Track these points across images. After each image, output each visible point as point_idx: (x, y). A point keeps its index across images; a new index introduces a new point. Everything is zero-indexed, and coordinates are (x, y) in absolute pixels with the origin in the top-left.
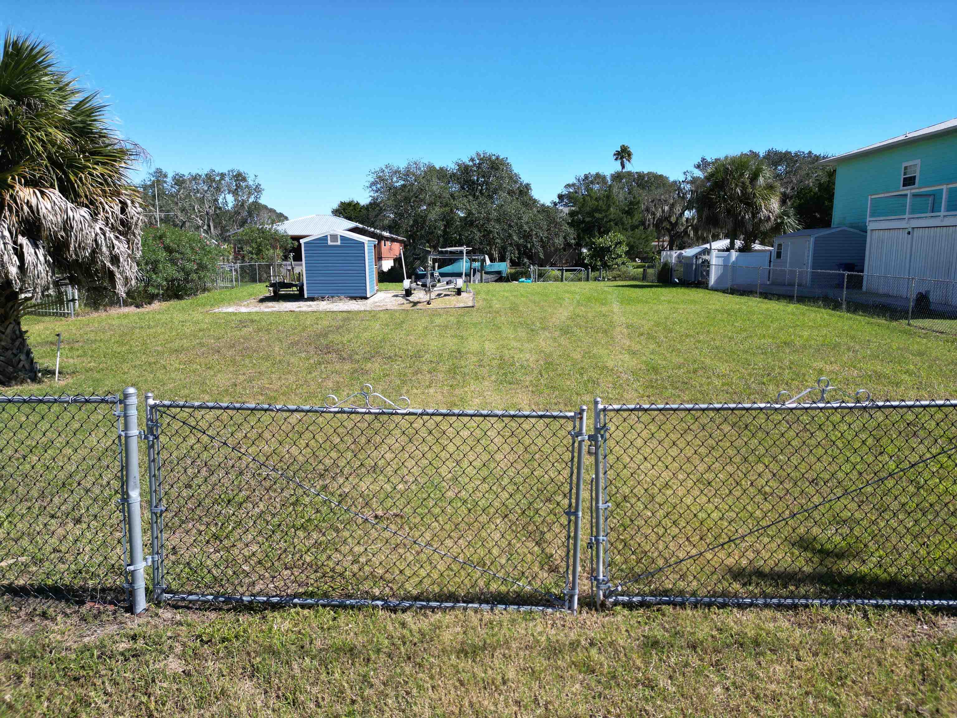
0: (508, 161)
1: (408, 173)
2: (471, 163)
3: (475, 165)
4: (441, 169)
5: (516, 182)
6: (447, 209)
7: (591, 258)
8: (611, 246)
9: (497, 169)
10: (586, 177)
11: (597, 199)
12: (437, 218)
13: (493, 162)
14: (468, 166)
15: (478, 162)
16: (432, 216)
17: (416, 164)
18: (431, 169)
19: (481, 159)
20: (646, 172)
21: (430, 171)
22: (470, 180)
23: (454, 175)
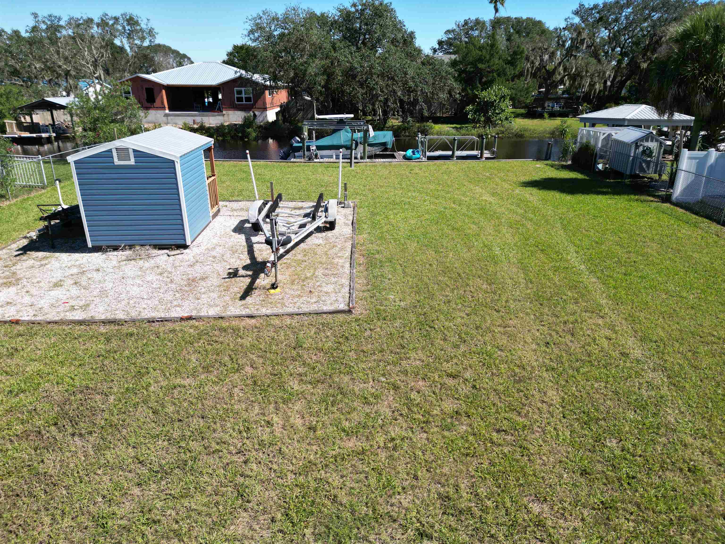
0: (392, 7)
1: (286, 19)
2: (353, 9)
3: (357, 11)
4: (322, 15)
5: (400, 30)
6: (328, 61)
7: (475, 113)
8: (495, 101)
9: (380, 17)
10: (466, 23)
11: (481, 48)
12: (317, 71)
13: (376, 9)
14: (350, 11)
15: (360, 7)
16: (312, 70)
17: (294, 10)
18: (312, 16)
19: (364, 5)
20: (524, 17)
21: (311, 18)
22: (352, 29)
23: (336, 22)
